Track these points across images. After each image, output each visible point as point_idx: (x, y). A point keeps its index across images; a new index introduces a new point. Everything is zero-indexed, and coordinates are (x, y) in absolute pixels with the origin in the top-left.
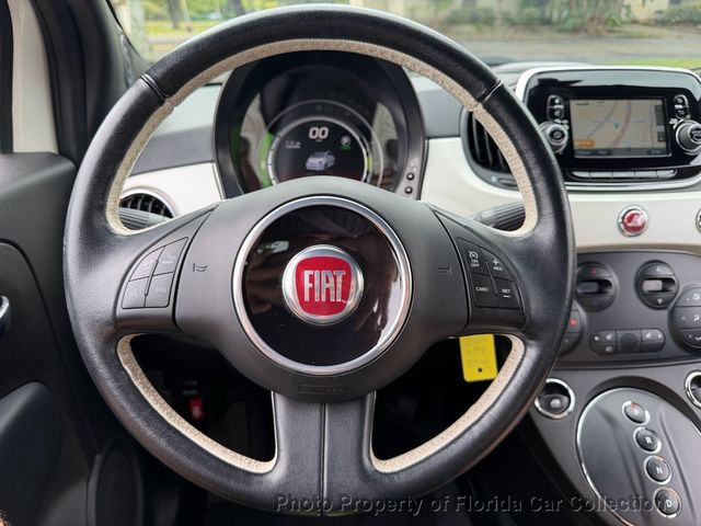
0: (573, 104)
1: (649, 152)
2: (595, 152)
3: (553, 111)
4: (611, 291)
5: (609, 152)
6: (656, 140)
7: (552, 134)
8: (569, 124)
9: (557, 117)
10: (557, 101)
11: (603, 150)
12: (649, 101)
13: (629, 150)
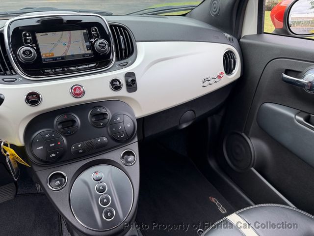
0: (38, 35)
1: (83, 55)
2: (56, 59)
3: (26, 40)
4: (77, 124)
5: (63, 58)
6: (86, 49)
7: (24, 53)
8: (37, 46)
9: (29, 43)
10: (27, 34)
11: (59, 57)
12: (80, 31)
13: (73, 56)
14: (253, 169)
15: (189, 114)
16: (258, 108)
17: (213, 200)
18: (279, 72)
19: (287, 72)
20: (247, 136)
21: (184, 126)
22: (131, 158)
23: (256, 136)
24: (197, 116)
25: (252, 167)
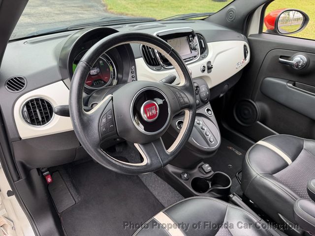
14: (258, 122)
15: (226, 86)
16: (261, 82)
17: (231, 148)
18: (276, 58)
19: (281, 57)
20: (253, 101)
21: (222, 95)
22: (210, 112)
23: (259, 100)
24: (230, 88)
25: (258, 120)
